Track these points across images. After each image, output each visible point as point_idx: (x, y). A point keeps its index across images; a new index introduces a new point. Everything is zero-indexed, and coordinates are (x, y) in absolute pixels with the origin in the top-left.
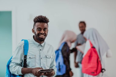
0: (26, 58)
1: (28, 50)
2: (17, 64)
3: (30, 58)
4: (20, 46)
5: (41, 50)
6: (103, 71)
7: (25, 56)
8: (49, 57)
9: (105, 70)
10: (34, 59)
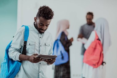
1: (28, 36)
2: (17, 50)
3: (30, 44)
6: (104, 64)
7: (25, 43)
8: (48, 45)
9: (105, 64)
10: (34, 46)
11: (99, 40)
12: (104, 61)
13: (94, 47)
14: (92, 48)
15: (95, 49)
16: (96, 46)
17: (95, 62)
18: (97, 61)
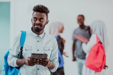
0: (22, 50)
3: (26, 49)
4: (17, 38)
5: (38, 41)
6: (106, 68)
9: (107, 67)
10: (30, 51)
11: (100, 43)
12: (106, 65)
13: (96, 50)
14: (95, 51)
15: (98, 52)
16: (98, 49)
17: (98, 66)
18: (100, 65)
